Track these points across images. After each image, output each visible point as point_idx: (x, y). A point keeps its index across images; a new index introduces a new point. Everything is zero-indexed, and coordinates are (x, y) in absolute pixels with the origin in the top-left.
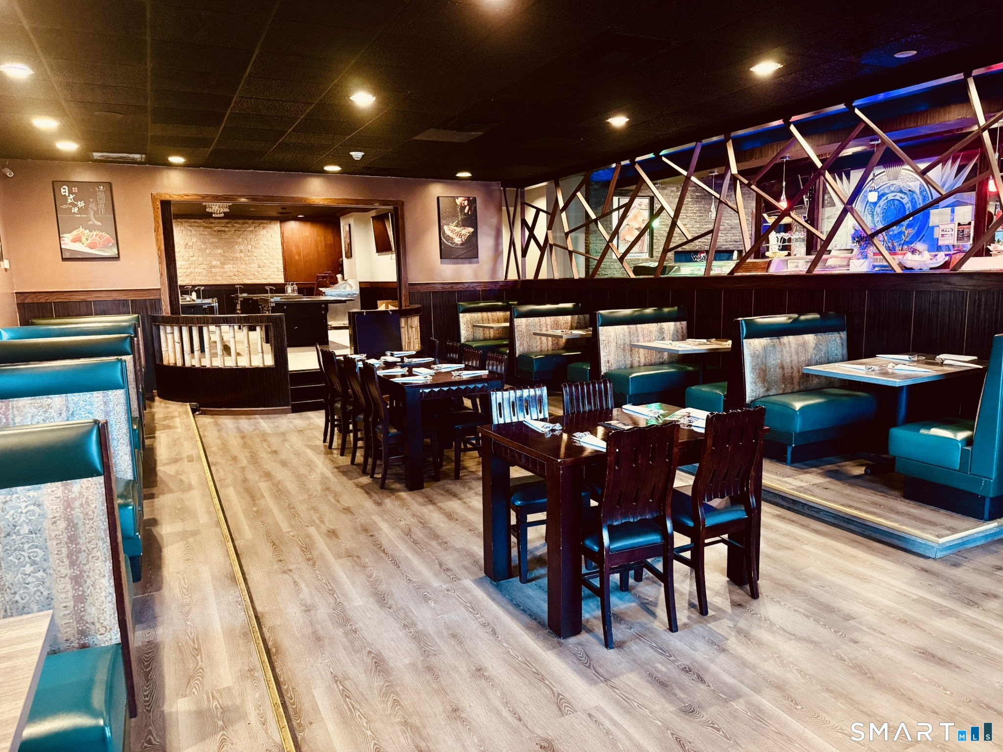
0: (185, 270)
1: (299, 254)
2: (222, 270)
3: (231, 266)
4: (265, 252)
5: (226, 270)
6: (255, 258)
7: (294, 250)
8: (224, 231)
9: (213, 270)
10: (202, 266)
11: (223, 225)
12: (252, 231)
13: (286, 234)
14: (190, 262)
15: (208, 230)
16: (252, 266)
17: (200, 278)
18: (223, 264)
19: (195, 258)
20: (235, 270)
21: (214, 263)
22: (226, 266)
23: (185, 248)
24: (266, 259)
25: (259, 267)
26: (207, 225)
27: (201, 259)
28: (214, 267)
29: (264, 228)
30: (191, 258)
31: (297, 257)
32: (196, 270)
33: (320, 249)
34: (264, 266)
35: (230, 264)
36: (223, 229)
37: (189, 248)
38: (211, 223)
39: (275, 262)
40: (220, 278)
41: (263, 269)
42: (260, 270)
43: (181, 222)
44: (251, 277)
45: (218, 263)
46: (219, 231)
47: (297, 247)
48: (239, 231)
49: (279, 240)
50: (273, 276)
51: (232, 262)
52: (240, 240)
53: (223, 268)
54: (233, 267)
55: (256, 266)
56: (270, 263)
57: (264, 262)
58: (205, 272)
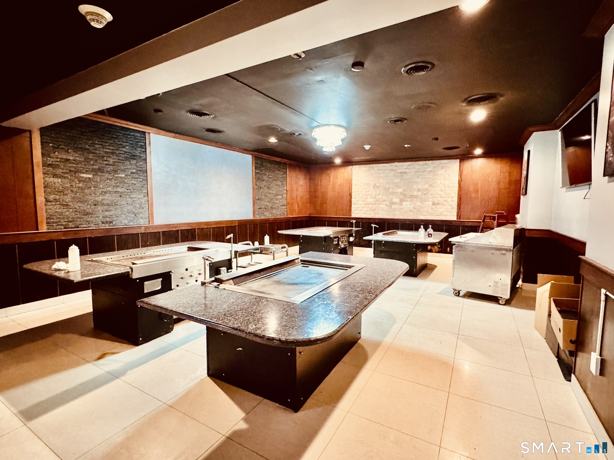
0: (372, 206)
1: (477, 191)
2: (400, 207)
3: (408, 203)
4: (441, 191)
5: (403, 207)
6: (430, 196)
7: (471, 188)
8: (406, 173)
9: (393, 206)
10: (384, 203)
11: (405, 167)
12: (431, 171)
13: (464, 173)
14: (376, 199)
15: (393, 173)
16: (427, 203)
17: (382, 212)
18: (401, 201)
19: (380, 196)
20: (411, 206)
21: (395, 200)
22: (404, 203)
23: (374, 188)
24: (441, 197)
25: (433, 204)
26: (392, 168)
27: (384, 197)
28: (394, 203)
29: (443, 168)
30: (377, 196)
31: (473, 195)
32: (380, 206)
33: (502, 186)
34: (438, 204)
35: (407, 201)
36: (405, 171)
37: (377, 188)
38: (396, 166)
39: (450, 200)
40: (399, 213)
41: (437, 206)
42: (434, 207)
43: (373, 167)
44: (426, 213)
45: (398, 200)
46: (401, 173)
47: (476, 184)
48: (419, 172)
49: (456, 179)
50: (446, 213)
51: (409, 199)
52: (418, 180)
53: (401, 204)
54: (410, 204)
55: (431, 203)
56: (445, 201)
57: (438, 200)
58: (386, 207)
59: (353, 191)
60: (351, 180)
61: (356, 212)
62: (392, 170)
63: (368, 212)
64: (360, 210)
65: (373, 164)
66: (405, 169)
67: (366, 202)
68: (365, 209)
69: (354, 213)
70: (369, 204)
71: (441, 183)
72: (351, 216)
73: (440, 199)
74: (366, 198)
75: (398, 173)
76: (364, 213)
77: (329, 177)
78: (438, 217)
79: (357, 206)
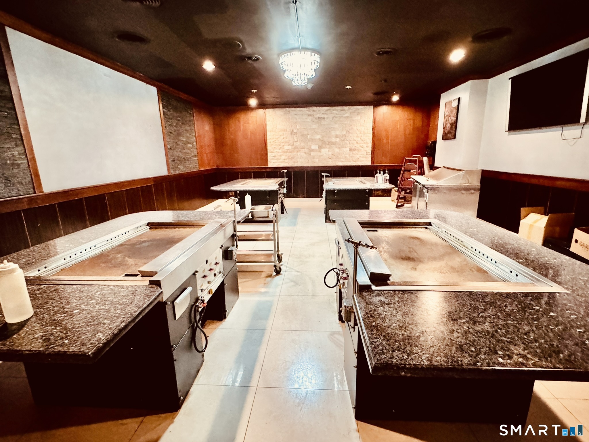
0: (290, 153)
1: (387, 138)
2: (319, 154)
3: (327, 150)
4: (358, 137)
5: (322, 153)
6: (348, 143)
7: (383, 133)
8: (324, 118)
9: (312, 154)
10: (303, 150)
11: (323, 112)
12: (347, 117)
13: (377, 119)
14: (294, 147)
15: (310, 117)
16: (344, 149)
17: (301, 160)
18: (320, 147)
19: (298, 143)
20: (330, 153)
21: (314, 147)
22: (323, 150)
23: (291, 134)
24: (357, 143)
25: (351, 150)
26: (309, 113)
27: (303, 144)
28: (313, 151)
29: (358, 114)
30: (295, 143)
31: (385, 141)
32: (299, 153)
33: (408, 132)
34: (355, 150)
35: (326, 148)
36: (323, 116)
37: (294, 135)
38: (314, 111)
39: (365, 145)
40: (317, 160)
41: (354, 152)
42: (351, 153)
44: (343, 160)
45: (317, 147)
46: (319, 118)
47: (386, 131)
48: (336, 117)
49: (371, 125)
50: (362, 159)
51: (328, 146)
52: (336, 126)
53: (320, 151)
54: (329, 151)
55: (348, 149)
56: (361, 146)
57: (355, 146)
58: (305, 155)
59: (268, 138)
60: (266, 125)
61: (273, 161)
62: (309, 115)
63: (286, 161)
64: (278, 159)
65: (289, 107)
66: (323, 114)
67: (283, 150)
68: (283, 157)
69: (271, 162)
70: (286, 152)
71: (357, 130)
72: (267, 166)
73: (356, 145)
74: (284, 146)
75: (316, 118)
76: (282, 162)
77: (239, 121)
78: (354, 162)
79: (274, 154)
